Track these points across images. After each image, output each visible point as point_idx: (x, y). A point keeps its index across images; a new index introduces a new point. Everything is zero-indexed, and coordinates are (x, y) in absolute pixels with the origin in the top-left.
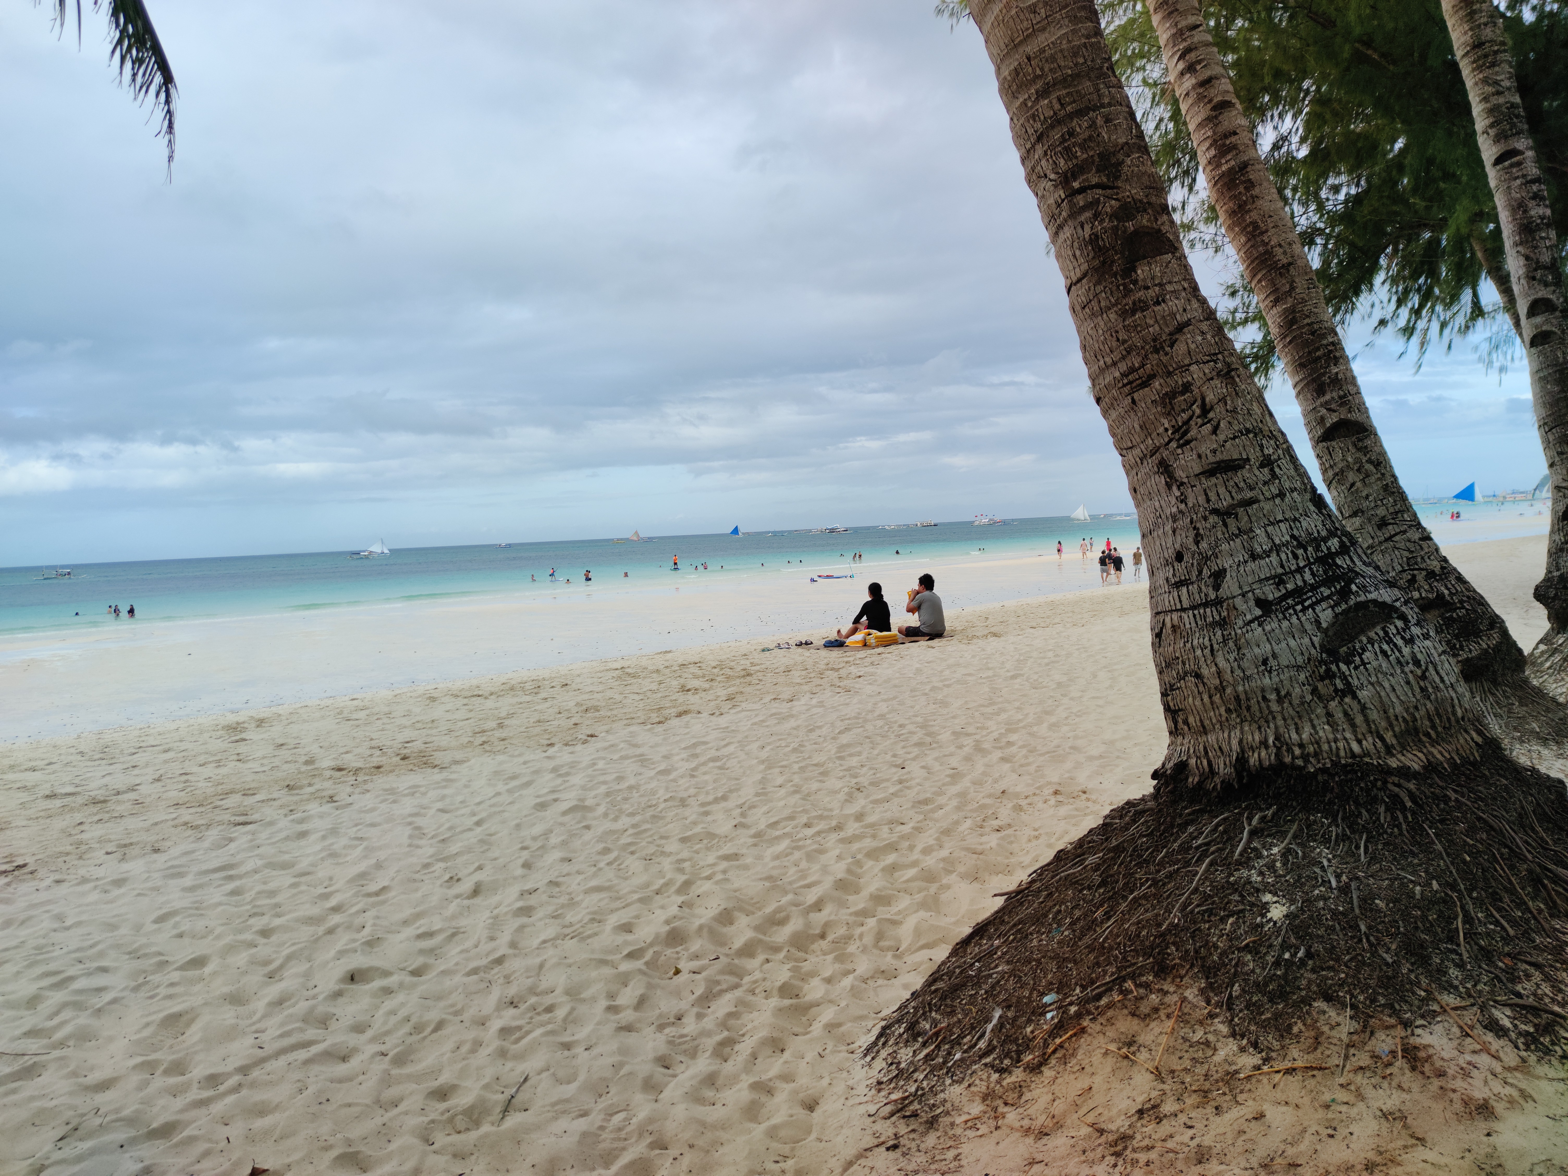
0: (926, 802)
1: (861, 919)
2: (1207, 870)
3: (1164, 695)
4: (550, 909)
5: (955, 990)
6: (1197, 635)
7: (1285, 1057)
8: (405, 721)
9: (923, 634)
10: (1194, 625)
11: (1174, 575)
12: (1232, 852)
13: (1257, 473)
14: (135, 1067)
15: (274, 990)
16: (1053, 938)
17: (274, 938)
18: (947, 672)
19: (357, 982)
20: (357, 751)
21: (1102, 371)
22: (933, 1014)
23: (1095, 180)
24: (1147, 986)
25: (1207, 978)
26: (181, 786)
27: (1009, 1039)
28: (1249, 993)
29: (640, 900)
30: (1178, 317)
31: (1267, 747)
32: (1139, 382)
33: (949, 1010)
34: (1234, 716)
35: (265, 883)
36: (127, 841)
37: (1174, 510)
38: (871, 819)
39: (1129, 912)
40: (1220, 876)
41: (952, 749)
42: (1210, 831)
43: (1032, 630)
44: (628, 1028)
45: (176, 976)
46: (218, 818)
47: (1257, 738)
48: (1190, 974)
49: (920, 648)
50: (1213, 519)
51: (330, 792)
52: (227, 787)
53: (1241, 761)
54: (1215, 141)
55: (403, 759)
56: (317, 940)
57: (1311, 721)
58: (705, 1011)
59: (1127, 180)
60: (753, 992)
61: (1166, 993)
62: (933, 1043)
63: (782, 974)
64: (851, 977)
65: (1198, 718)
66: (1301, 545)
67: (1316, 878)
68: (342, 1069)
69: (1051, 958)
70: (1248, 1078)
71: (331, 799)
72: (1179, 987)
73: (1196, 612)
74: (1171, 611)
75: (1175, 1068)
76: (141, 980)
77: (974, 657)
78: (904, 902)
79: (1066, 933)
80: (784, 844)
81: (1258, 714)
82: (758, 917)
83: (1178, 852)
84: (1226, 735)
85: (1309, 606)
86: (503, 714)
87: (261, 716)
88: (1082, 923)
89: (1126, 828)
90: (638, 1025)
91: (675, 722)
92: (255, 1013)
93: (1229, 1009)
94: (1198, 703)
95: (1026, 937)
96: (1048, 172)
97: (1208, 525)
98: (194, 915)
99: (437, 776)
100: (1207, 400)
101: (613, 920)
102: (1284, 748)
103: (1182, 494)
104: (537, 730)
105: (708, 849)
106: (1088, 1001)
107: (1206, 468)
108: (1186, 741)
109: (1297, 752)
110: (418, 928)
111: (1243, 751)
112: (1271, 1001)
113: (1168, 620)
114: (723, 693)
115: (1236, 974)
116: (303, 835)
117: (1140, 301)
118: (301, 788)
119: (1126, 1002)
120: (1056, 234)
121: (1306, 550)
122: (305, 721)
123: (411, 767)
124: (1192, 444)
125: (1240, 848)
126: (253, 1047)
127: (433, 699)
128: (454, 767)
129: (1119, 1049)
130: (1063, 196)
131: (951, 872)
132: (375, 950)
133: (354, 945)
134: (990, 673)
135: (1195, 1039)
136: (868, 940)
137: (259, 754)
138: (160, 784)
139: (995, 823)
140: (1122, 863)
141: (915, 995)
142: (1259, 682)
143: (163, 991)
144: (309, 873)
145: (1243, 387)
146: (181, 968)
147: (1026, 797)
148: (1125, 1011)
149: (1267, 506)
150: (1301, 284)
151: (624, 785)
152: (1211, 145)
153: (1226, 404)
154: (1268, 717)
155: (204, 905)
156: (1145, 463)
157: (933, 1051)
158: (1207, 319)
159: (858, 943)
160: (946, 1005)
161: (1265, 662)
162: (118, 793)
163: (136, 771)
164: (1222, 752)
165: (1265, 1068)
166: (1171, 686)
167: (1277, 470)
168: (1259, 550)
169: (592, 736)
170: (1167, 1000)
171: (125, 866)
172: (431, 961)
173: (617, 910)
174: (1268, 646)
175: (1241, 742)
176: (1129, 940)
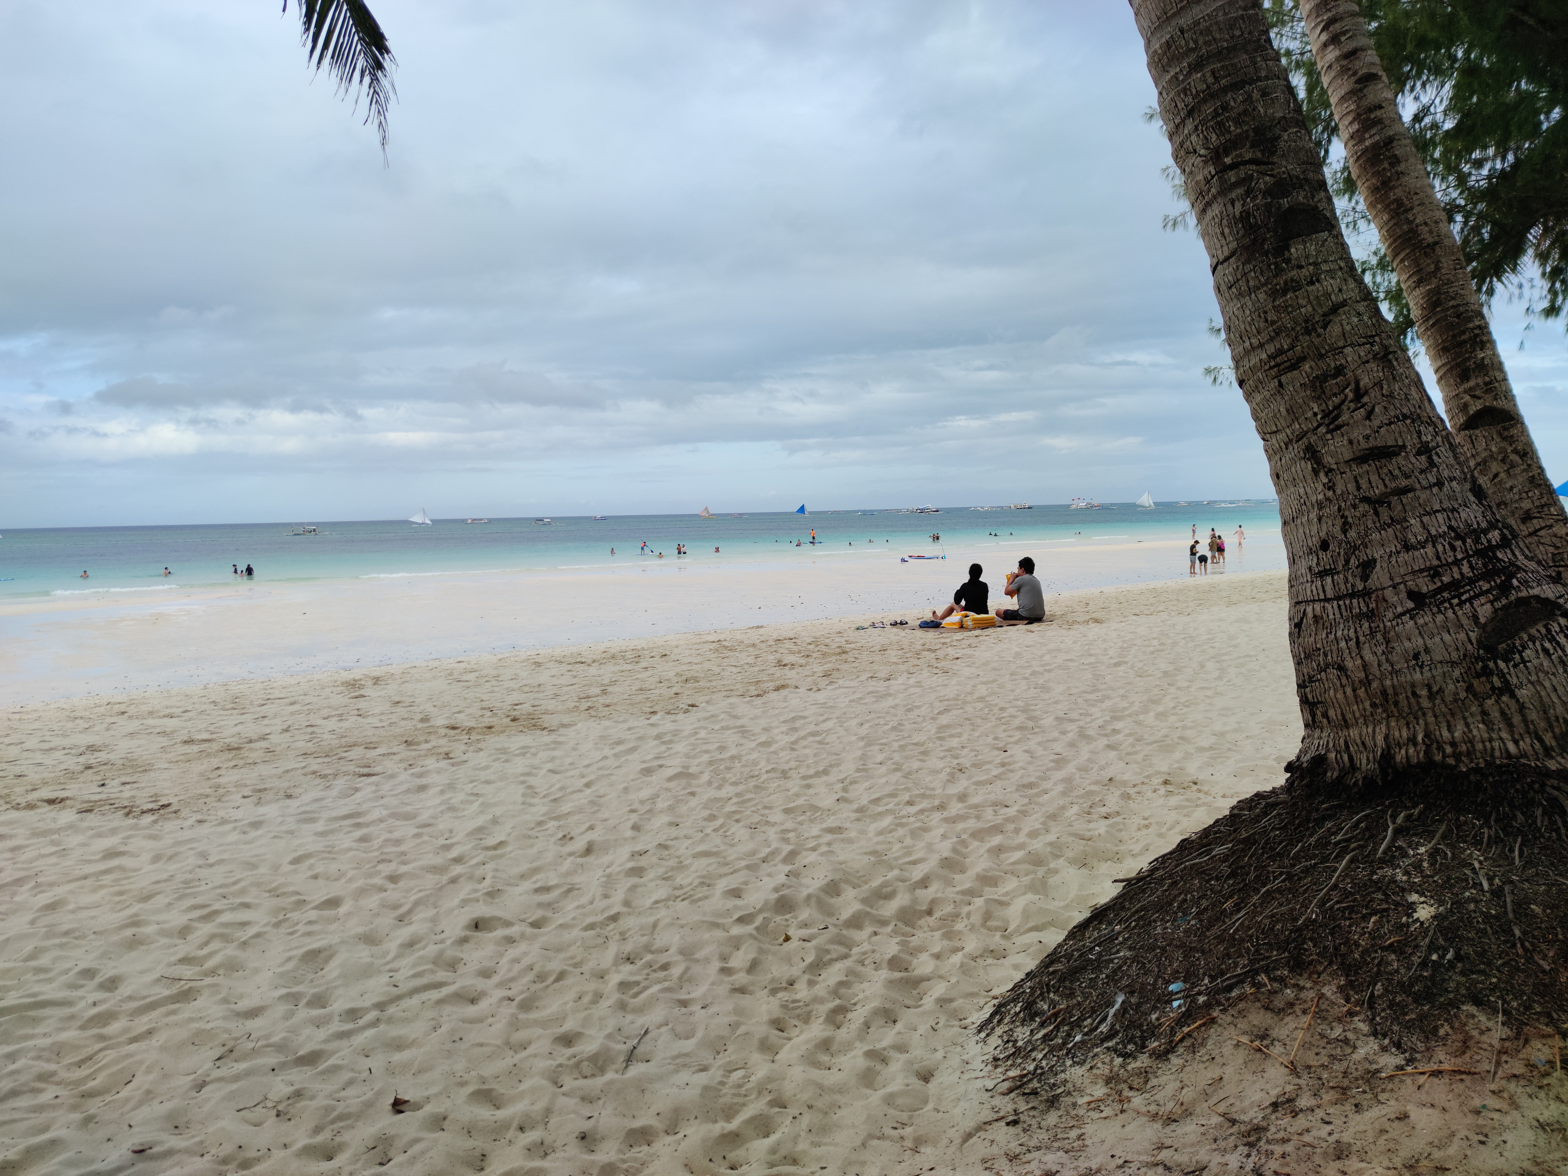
0: (1030, 786)
1: (968, 898)
2: (1348, 867)
3: (1301, 686)
4: (661, 871)
5: (1074, 973)
6: (1342, 626)
7: (1430, 1059)
8: (512, 684)
9: (1022, 618)
10: (1338, 616)
11: (1318, 564)
12: (1375, 850)
13: (1413, 460)
14: (281, 998)
15: (405, 933)
16: (1179, 927)
17: (401, 884)
18: (1047, 657)
19: (481, 930)
20: (468, 711)
21: (1247, 352)
22: (1052, 995)
23: (1248, 156)
24: (1282, 980)
25: (1347, 976)
26: (308, 737)
27: (1132, 1025)
28: (1392, 992)
29: (748, 867)
30: (1333, 297)
31: (1415, 744)
32: (1288, 364)
33: (1068, 992)
34: (1380, 710)
35: (390, 832)
36: (262, 787)
37: (1321, 497)
38: (975, 800)
39: (1261, 905)
40: (1362, 874)
41: (1056, 734)
42: (1350, 828)
43: (1135, 617)
44: (742, 990)
45: (313, 915)
46: (344, 769)
47: (1405, 734)
48: (1329, 971)
49: (1019, 632)
50: (1363, 507)
51: (446, 749)
52: (352, 740)
53: (1387, 757)
54: (1359, 115)
55: (514, 720)
56: (441, 888)
57: (1465, 719)
58: (815, 979)
59: (1283, 156)
60: (862, 963)
61: (1303, 988)
62: (1051, 1024)
63: (892, 948)
64: (960, 954)
65: (1339, 712)
66: (1458, 537)
67: (1467, 880)
68: (471, 1011)
69: (1177, 946)
70: (1391, 1078)
71: (447, 756)
72: (1316, 983)
73: (1341, 603)
74: (1314, 601)
75: (1312, 1063)
76: (281, 917)
77: (1075, 642)
78: (1011, 884)
79: (1193, 922)
80: (887, 821)
81: (1406, 709)
82: (865, 890)
83: (1315, 847)
84: (1370, 730)
85: (1466, 600)
86: (606, 682)
87: (375, 674)
88: (1210, 913)
89: (1257, 820)
90: (751, 988)
91: (774, 695)
92: (388, 953)
93: (1371, 1007)
94: (1340, 696)
95: (1150, 924)
96: (1198, 148)
97: (1357, 514)
98: (327, 859)
99: (547, 738)
100: (1362, 384)
101: (722, 885)
102: (1435, 745)
103: (1330, 481)
104: (640, 697)
105: (811, 821)
106: (1218, 991)
107: (1358, 454)
108: (1324, 734)
109: (1449, 750)
110: (535, 882)
111: (1388, 747)
112: (1415, 1001)
113: (1309, 609)
114: (819, 669)
115: (1379, 972)
116: (422, 788)
117: (1292, 280)
118: (418, 744)
119: (1260, 996)
120: (1204, 211)
121: (1464, 542)
122: (418, 681)
123: (521, 728)
124: (1343, 430)
125: (1383, 846)
126: (388, 985)
127: (538, 664)
128: (562, 731)
129: (1252, 1042)
130: (1213, 172)
131: (1058, 857)
132: (496, 901)
133: (476, 895)
134: (1093, 660)
135: (1333, 1036)
136: (976, 919)
137: (377, 710)
138: (288, 734)
139: (1104, 811)
140: (1252, 855)
141: (1029, 975)
142: (1409, 677)
143: (302, 928)
144: (429, 825)
145: (1401, 371)
146: (317, 908)
147: (1134, 786)
148: (1258, 1004)
149: (1423, 496)
150: (1447, 263)
151: (726, 755)
152: (1354, 120)
153: (1382, 388)
154: (1418, 713)
155: (336, 849)
156: (1291, 448)
157: (1052, 1031)
158: (1364, 300)
159: (966, 921)
160: (1065, 987)
161: (1416, 656)
162: (251, 741)
163: (266, 722)
164: (1365, 748)
165: (1409, 1069)
166: (1311, 678)
167: (1435, 458)
168: (1413, 540)
169: (693, 706)
170: (1302, 995)
171: (262, 810)
172: (549, 914)
173: (726, 875)
174: (1420, 640)
175: (1386, 737)
176: (1262, 933)
